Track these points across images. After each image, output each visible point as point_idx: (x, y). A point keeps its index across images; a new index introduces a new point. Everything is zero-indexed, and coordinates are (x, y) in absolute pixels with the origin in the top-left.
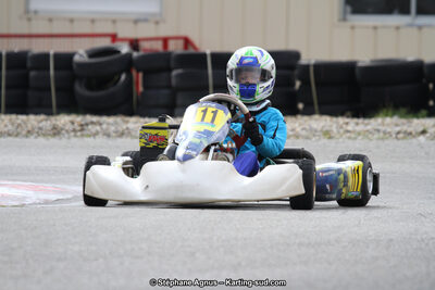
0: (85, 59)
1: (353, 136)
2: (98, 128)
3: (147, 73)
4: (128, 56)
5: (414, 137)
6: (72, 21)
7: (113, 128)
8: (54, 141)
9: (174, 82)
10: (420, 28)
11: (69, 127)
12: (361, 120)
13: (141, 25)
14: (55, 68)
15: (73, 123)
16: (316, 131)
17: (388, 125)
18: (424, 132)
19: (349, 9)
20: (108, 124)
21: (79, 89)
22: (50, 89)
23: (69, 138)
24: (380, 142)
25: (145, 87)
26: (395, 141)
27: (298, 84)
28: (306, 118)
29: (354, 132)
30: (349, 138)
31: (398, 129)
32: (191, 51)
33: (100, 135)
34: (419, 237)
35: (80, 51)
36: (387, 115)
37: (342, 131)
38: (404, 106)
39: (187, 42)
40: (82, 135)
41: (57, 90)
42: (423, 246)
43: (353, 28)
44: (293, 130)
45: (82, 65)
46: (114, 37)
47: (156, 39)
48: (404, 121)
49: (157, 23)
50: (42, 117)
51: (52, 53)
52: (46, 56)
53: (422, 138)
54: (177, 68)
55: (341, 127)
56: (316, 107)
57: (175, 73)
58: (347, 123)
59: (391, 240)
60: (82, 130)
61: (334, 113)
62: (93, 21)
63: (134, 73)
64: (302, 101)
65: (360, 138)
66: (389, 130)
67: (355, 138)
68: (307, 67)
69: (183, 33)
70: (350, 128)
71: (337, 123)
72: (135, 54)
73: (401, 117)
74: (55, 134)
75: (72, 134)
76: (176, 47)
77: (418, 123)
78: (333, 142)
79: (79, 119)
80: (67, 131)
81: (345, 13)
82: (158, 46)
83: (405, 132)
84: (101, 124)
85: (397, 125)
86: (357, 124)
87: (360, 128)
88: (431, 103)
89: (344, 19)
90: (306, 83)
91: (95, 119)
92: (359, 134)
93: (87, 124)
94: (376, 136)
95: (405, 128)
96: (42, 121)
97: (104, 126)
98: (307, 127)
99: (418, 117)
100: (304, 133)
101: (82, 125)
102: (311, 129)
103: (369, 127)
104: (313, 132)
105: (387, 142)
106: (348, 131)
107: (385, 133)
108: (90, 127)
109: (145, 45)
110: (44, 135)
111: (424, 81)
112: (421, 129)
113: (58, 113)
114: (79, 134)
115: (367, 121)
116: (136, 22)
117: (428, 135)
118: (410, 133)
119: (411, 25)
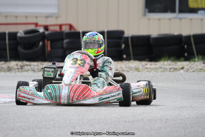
0: (23, 35)
1: (149, 70)
2: (29, 67)
3: (52, 41)
4: (43, 33)
5: (178, 70)
6: (16, 17)
7: (36, 68)
8: (8, 74)
9: (65, 45)
10: (180, 19)
11: (16, 67)
12: (153, 63)
13: (49, 19)
14: (9, 39)
15: (17, 65)
16: (132, 68)
17: (166, 65)
18: (182, 68)
19: (147, 10)
20: (34, 66)
21: (20, 49)
22: (6, 49)
23: (15, 72)
24: (162, 73)
25: (52, 48)
26: (169, 72)
27: (123, 46)
28: (127, 62)
29: (150, 68)
30: (148, 71)
31: (170, 67)
32: (73, 31)
33: (30, 71)
34: (181, 118)
35: (21, 31)
36: (165, 60)
37: (144, 68)
38: (173, 56)
39: (71, 26)
40: (22, 71)
41: (10, 49)
42: (183, 122)
43: (149, 19)
44: (121, 68)
45: (21, 38)
46: (36, 25)
47: (56, 25)
48: (173, 63)
49: (57, 18)
50: (3, 62)
51: (7, 32)
52: (4, 34)
53: (182, 71)
54: (66, 39)
55: (144, 66)
56: (132, 57)
57: (65, 41)
58: (146, 64)
59: (167, 119)
60: (22, 68)
61: (140, 60)
62: (26, 17)
63: (46, 41)
64: (125, 54)
65: (152, 71)
66: (166, 67)
67: (150, 72)
68: (127, 38)
69: (69, 22)
70: (148, 66)
71: (142, 64)
72: (46, 33)
73: (172, 61)
74: (9, 71)
75: (17, 70)
76: (66, 29)
77: (180, 64)
78: (140, 73)
79: (20, 63)
80: (14, 69)
81: (145, 12)
82: (57, 29)
83: (174, 68)
84: (30, 65)
85: (170, 65)
86: (151, 65)
87: (153, 66)
88: (186, 54)
89: (145, 15)
90: (127, 45)
91: (28, 63)
92: (152, 69)
93: (24, 66)
94: (160, 70)
95: (174, 66)
96: (2, 64)
97: (32, 66)
98: (128, 66)
99: (180, 61)
100: (126, 69)
101: (21, 66)
102: (130, 67)
103: (157, 66)
104: (131, 68)
105: (165, 73)
106: (147, 68)
107: (164, 69)
108: (25, 67)
109: (51, 28)
110: (4, 71)
111: (183, 44)
112: (181, 67)
113: (10, 61)
114: (20, 70)
115: (156, 63)
116: (47, 17)
117: (184, 70)
118: (176, 69)
119: (176, 18)
